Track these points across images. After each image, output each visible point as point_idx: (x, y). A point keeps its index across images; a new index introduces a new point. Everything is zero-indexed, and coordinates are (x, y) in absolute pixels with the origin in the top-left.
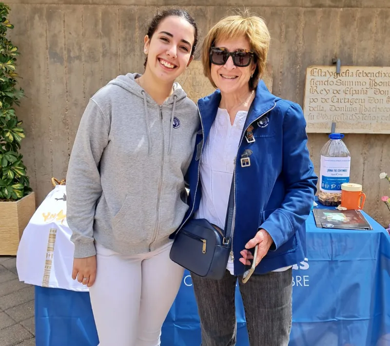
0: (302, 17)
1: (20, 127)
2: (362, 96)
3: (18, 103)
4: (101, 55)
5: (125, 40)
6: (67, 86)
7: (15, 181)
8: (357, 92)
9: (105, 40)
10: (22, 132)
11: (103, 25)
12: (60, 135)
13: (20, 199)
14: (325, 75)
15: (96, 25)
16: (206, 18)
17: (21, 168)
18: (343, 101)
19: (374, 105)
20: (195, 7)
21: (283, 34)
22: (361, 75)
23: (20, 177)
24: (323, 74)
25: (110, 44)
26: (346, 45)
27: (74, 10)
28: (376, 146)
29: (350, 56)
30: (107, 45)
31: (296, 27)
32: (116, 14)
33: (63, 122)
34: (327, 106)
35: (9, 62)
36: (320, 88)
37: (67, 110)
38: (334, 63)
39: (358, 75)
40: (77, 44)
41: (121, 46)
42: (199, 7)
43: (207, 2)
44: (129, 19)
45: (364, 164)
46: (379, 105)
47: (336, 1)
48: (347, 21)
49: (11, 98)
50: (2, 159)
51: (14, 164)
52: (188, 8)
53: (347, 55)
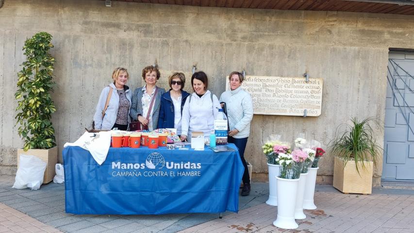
0: (224, 47)
1: (53, 105)
2: (258, 93)
3: (53, 91)
5: (120, 56)
6: (83, 82)
7: (48, 137)
8: (256, 90)
9: (108, 55)
10: (54, 108)
11: (107, 47)
12: (76, 111)
13: (49, 148)
15: (103, 47)
16: (169, 46)
17: (52, 129)
19: (266, 98)
20: (161, 39)
21: (214, 56)
22: (258, 81)
25: (111, 58)
26: (250, 63)
27: (90, 38)
28: (270, 122)
29: (252, 70)
30: (109, 59)
31: (221, 53)
32: (115, 41)
33: (79, 104)
35: (50, 67)
37: (82, 96)
39: (256, 80)
40: (91, 57)
41: (117, 59)
42: (164, 39)
43: (170, 36)
44: (123, 44)
45: (263, 133)
46: (269, 98)
47: (244, 38)
48: (250, 50)
49: (49, 88)
50: (42, 123)
51: (48, 127)
52: (158, 39)
53: (250, 69)
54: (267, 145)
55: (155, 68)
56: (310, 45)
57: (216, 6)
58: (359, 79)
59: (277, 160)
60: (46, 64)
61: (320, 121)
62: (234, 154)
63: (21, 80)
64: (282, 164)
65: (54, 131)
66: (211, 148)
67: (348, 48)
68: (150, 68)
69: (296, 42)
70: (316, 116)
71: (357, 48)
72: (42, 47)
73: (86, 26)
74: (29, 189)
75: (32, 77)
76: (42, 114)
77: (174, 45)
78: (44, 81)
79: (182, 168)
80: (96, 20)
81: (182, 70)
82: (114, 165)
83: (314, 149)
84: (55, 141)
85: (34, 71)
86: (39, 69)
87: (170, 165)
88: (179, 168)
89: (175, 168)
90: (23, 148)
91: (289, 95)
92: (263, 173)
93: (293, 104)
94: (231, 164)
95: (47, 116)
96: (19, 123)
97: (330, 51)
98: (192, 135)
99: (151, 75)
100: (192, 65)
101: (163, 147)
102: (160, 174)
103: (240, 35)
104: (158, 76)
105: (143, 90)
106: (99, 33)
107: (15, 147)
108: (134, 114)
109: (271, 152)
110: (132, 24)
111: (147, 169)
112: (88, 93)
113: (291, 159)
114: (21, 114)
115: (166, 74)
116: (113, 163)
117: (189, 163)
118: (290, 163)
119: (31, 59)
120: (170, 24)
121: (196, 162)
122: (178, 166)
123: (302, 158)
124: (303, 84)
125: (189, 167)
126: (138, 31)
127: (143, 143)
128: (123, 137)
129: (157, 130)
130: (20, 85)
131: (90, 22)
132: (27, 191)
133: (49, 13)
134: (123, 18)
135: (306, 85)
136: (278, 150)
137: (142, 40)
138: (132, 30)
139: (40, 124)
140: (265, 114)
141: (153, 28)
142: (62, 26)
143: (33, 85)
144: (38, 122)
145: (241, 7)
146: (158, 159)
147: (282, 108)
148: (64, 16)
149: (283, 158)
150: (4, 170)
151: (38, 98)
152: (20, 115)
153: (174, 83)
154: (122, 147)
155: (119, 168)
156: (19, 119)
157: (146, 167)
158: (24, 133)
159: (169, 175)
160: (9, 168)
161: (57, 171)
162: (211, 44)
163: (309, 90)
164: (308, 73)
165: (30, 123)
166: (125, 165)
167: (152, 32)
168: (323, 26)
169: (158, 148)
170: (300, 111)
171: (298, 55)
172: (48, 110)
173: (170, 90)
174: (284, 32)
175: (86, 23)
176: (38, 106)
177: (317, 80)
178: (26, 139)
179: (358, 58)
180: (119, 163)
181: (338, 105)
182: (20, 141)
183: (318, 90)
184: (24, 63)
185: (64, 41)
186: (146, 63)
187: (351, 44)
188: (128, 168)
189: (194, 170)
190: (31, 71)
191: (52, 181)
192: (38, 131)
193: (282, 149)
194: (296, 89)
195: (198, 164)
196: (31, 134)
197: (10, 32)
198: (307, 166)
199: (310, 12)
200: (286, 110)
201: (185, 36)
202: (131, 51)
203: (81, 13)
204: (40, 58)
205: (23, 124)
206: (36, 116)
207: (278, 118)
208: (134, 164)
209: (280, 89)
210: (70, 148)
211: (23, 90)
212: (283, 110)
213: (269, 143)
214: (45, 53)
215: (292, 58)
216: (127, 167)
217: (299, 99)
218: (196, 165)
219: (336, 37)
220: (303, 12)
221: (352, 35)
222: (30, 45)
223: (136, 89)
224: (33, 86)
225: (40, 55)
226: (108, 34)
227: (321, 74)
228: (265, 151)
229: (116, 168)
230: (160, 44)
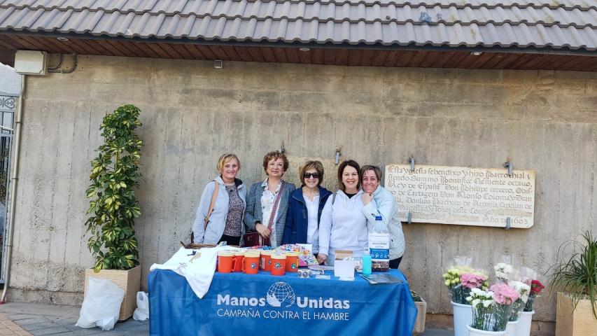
0: (383, 123)
1: (137, 206)
2: (434, 191)
3: (138, 186)
4: (211, 148)
5: (232, 137)
6: (179, 173)
7: (128, 253)
8: (430, 187)
9: (215, 136)
10: (138, 210)
11: (215, 124)
12: (169, 215)
13: (130, 268)
14: (401, 172)
15: (209, 124)
16: (302, 122)
17: (134, 241)
18: (417, 194)
19: (445, 199)
20: (291, 112)
21: (367, 136)
22: (433, 173)
23: (132, 248)
24: (399, 170)
25: (219, 141)
26: (421, 147)
27: (191, 111)
28: (452, 236)
29: (425, 156)
31: (377, 131)
32: (226, 116)
33: (173, 204)
34: (404, 198)
35: (136, 153)
36: (397, 182)
37: (177, 194)
38: (410, 162)
39: (430, 172)
40: (192, 138)
41: (229, 141)
42: (296, 113)
43: (303, 108)
44: (237, 120)
45: (442, 251)
46: (451, 199)
47: (412, 110)
48: (421, 126)
49: (133, 182)
50: (121, 232)
51: (129, 237)
52: (286, 113)
53: (422, 156)
54: (451, 274)
55: (282, 155)
56: (513, 119)
57: (371, 65)
58: (592, 171)
59: (468, 299)
60: (131, 149)
61: (532, 235)
62: (400, 287)
63: (96, 170)
64: (477, 306)
65: (137, 244)
66: (365, 277)
67: (573, 124)
68: (275, 155)
69: (491, 116)
70: (525, 227)
71: (587, 125)
72: (126, 125)
73: (186, 95)
74: (98, 328)
75: (111, 168)
76: (121, 219)
77: (308, 121)
78: (127, 173)
79: (321, 307)
80: (201, 87)
81: (320, 156)
82: (220, 299)
83: (527, 282)
84: (138, 258)
85: (114, 159)
86: (121, 156)
87: (302, 302)
88: (316, 306)
89: (311, 306)
90: (94, 268)
91: (482, 194)
92: (443, 314)
93: (488, 209)
94: (396, 303)
95: (128, 222)
96: (90, 231)
97: (544, 130)
98: (336, 255)
99: (275, 164)
100: (334, 148)
101: (292, 274)
102: (288, 315)
103: (406, 106)
104: (286, 166)
105: (263, 185)
106: (204, 105)
107: (82, 265)
108: (251, 220)
109: (456, 284)
110: (251, 92)
111: (268, 306)
113: (490, 298)
114: (94, 218)
115: (297, 162)
116: (220, 296)
117: (331, 299)
118: (490, 305)
119: (111, 141)
120: (303, 92)
121: (342, 298)
122: (314, 303)
123: (510, 299)
124: (503, 179)
125: (331, 306)
126: (259, 101)
127: (263, 267)
128: (235, 257)
129: (283, 247)
130: (94, 177)
131: (192, 89)
132: (95, 332)
133: (138, 78)
134: (238, 83)
135: (508, 180)
136: (469, 282)
137: (263, 114)
138: (250, 100)
139: (118, 233)
140: (444, 222)
141: (280, 98)
142: (155, 96)
143: (112, 178)
144: (116, 231)
145: (407, 66)
146: (285, 291)
147: (472, 215)
148: (157, 83)
149: (478, 297)
150: (66, 299)
151: (117, 197)
152: (91, 220)
153: (309, 176)
154: (232, 272)
155: (227, 303)
156: (90, 225)
157: (266, 303)
158: (96, 247)
159: (301, 317)
160: (72, 295)
161: (139, 302)
162: (363, 118)
163: (514, 188)
164: (511, 162)
165: (105, 232)
166: (236, 299)
167: (278, 104)
168: (533, 92)
169: (285, 274)
170: (500, 220)
171: (495, 135)
172: (130, 214)
173: (303, 186)
174: (473, 102)
175: (186, 91)
176: (117, 208)
177: (526, 173)
178: (98, 254)
179: (590, 140)
180: (228, 297)
181: (561, 211)
182: (89, 258)
183: (528, 187)
184: (101, 148)
185: (156, 117)
186: (269, 146)
187: (578, 119)
188: (241, 304)
189: (339, 311)
190: (110, 158)
191: (132, 317)
192: (115, 244)
193: (475, 281)
194: (492, 186)
195: (345, 302)
196: (106, 247)
197: (84, 105)
198: (517, 310)
199: (512, 72)
200: (478, 217)
201: (324, 109)
202: (248, 130)
203: (180, 78)
204: (123, 140)
205: (96, 234)
206: (113, 221)
207: (466, 230)
208: (249, 299)
209: (468, 185)
210: (158, 272)
211: (98, 185)
212: (473, 217)
213: (454, 270)
214: (130, 133)
215: (485, 139)
216: (239, 302)
217: (498, 202)
218: (342, 303)
219: (553, 108)
220: (501, 72)
221: (579, 105)
222: (110, 122)
223: (254, 185)
224: (112, 180)
225: (123, 136)
226: (216, 106)
227: (531, 164)
228: (447, 283)
229: (223, 304)
230: (289, 120)
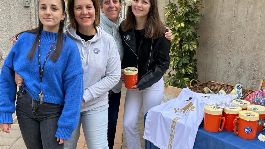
6: (235, 13)
10: (195, 44)
12: (225, 48)
17: (192, 68)
23: (189, 74)
33: (229, 39)
37: (232, 30)
50: (180, 61)
51: (186, 65)
112: (239, 26)
144: (176, 60)
151: (178, 34)
172: (187, 47)
176: (177, 42)
224: (174, 21)
